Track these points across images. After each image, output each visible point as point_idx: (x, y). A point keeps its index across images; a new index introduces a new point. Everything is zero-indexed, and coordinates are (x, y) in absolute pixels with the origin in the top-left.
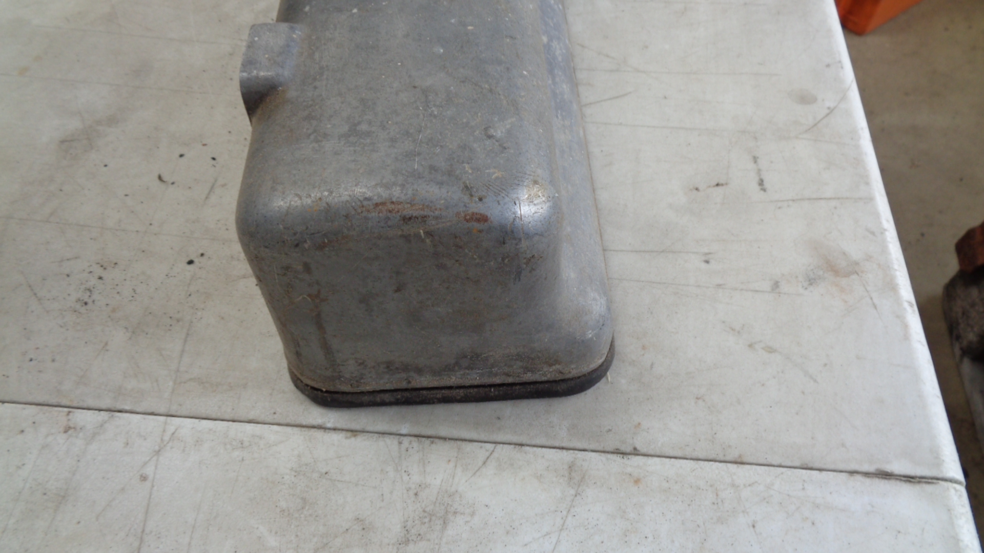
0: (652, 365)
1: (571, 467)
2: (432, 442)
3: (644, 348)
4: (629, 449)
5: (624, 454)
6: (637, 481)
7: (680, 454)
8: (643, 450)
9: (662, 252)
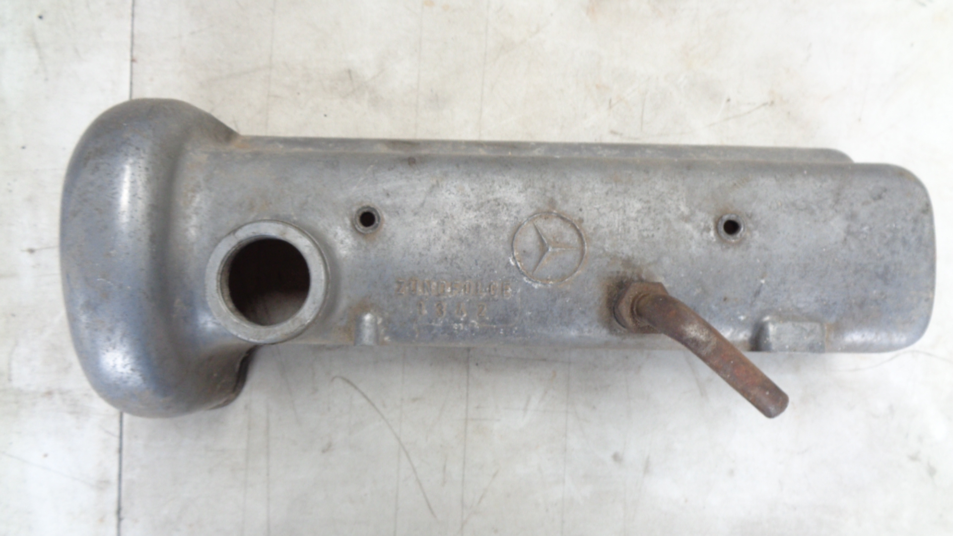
1: (107, 482)
5: (118, 513)
6: (101, 521)
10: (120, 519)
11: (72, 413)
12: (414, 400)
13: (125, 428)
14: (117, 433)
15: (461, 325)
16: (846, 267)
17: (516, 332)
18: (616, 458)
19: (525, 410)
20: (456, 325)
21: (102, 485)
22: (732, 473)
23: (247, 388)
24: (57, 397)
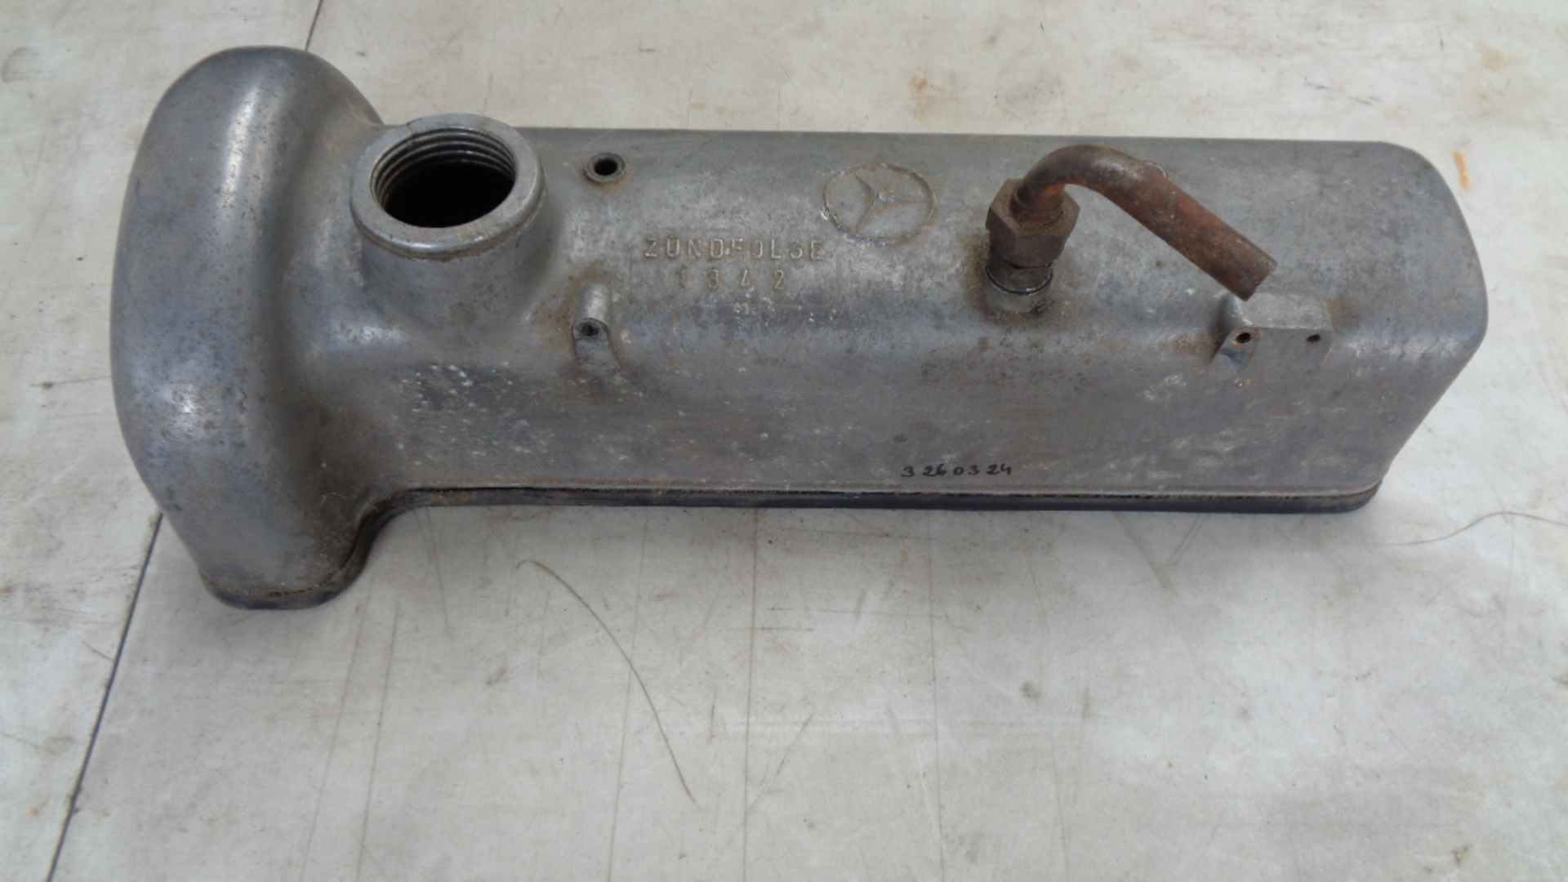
0: (186, 831)
1: (69, 740)
2: (128, 597)
3: (211, 821)
4: (78, 803)
5: (73, 798)
6: (36, 812)
7: (61, 862)
8: (76, 819)
9: (363, 847)
10: (72, 810)
11: (37, 622)
12: (661, 597)
13: (127, 646)
14: (113, 653)
15: (746, 305)
16: (1332, 223)
17: (835, 317)
18: (1027, 690)
19: (858, 612)
20: (737, 304)
21: (58, 743)
22: (1244, 714)
23: (364, 580)
24: (19, 597)
